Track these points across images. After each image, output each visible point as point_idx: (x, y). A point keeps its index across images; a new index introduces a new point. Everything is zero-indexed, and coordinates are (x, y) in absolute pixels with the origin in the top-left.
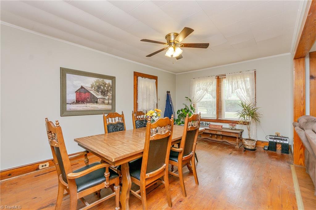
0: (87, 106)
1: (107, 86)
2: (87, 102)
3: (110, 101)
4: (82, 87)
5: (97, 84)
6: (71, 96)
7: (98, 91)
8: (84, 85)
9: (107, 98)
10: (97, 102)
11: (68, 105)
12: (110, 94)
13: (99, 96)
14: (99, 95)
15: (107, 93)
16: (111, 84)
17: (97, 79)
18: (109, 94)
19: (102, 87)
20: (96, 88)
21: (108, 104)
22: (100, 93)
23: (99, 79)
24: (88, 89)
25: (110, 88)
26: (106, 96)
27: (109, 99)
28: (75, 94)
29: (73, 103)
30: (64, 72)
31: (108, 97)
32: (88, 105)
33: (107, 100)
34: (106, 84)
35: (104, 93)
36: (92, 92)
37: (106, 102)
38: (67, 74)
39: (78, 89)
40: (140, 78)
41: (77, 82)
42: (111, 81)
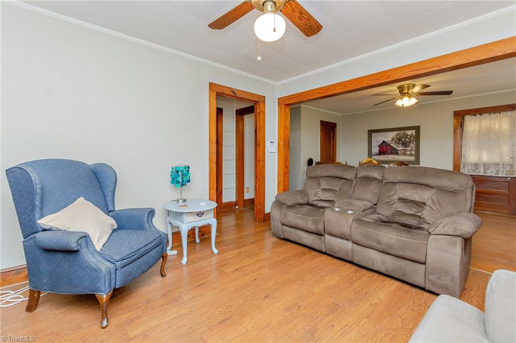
0: (387, 157)
1: (409, 137)
2: (388, 154)
3: (413, 152)
4: (384, 142)
5: (398, 137)
6: (375, 150)
7: (399, 144)
8: (385, 140)
9: (409, 149)
10: (397, 154)
11: (373, 156)
12: (413, 145)
13: (400, 148)
14: (399, 147)
15: (409, 144)
16: (414, 134)
17: (397, 132)
18: (411, 145)
19: (403, 139)
20: (397, 140)
21: (411, 155)
22: (401, 145)
23: (400, 132)
24: (389, 142)
25: (412, 138)
26: (408, 147)
27: (411, 150)
28: (378, 148)
29: (377, 155)
30: (371, 132)
31: (410, 148)
32: (389, 156)
33: (409, 151)
34: (408, 135)
35: (405, 144)
36: (392, 145)
37: (408, 153)
38: (373, 134)
39: (380, 143)
40: (467, 118)
41: (380, 138)
42: (414, 131)
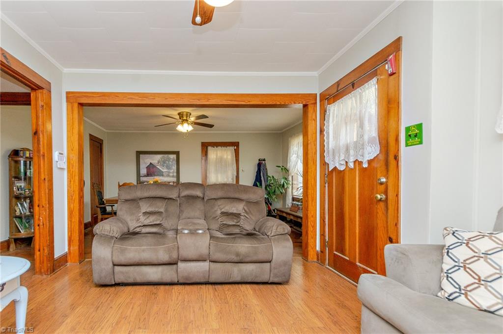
1: (171, 160)
2: (155, 175)
3: (175, 174)
4: (151, 163)
5: (163, 160)
6: (143, 171)
7: (163, 166)
8: (152, 162)
9: (171, 171)
10: (163, 175)
11: (141, 178)
14: (164, 169)
15: (172, 167)
16: (175, 158)
17: (162, 155)
18: (174, 168)
19: (167, 162)
20: (162, 163)
21: (173, 176)
22: (165, 167)
23: (164, 155)
24: (155, 164)
25: (174, 162)
26: (171, 169)
27: (173, 173)
28: (146, 169)
29: (145, 176)
30: (139, 153)
32: (156, 177)
35: (169, 167)
36: (158, 167)
37: (171, 174)
38: (141, 155)
39: (148, 165)
40: (210, 148)
41: (148, 160)
42: (175, 155)
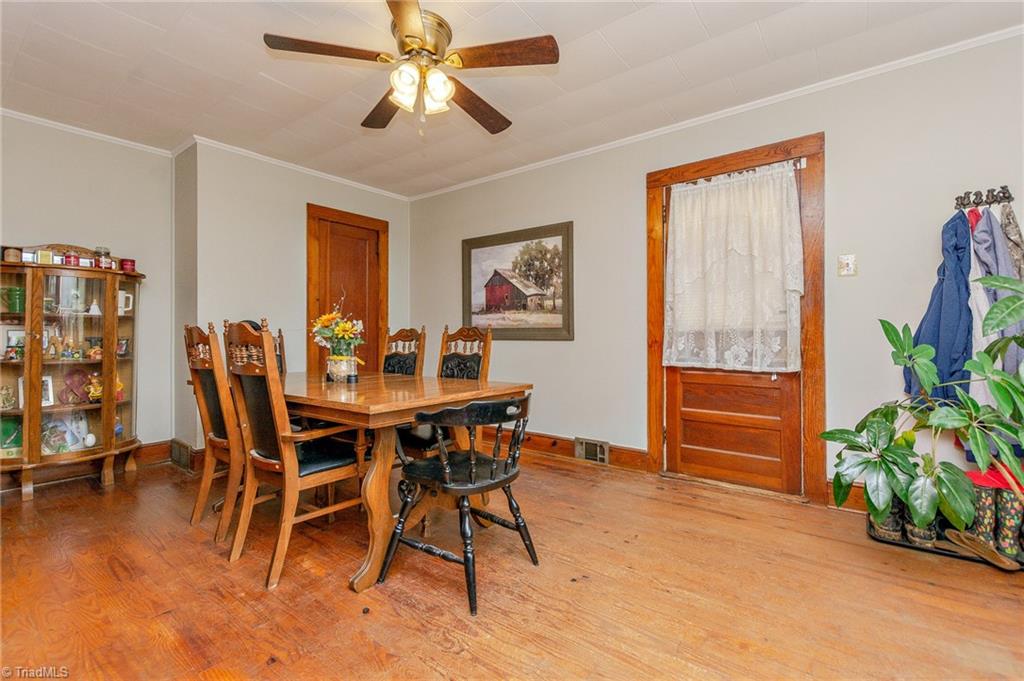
0: (504, 319)
1: (549, 256)
2: (508, 308)
3: (559, 302)
4: (496, 273)
5: (526, 257)
6: (479, 298)
7: (527, 277)
8: (499, 267)
9: (550, 292)
10: (525, 307)
11: (474, 317)
12: (557, 280)
13: (531, 290)
14: (529, 287)
15: (550, 278)
16: (560, 248)
17: (524, 243)
18: (555, 279)
19: (537, 263)
20: (524, 269)
21: (554, 310)
22: (532, 282)
23: (529, 242)
24: (507, 274)
25: (557, 260)
26: (548, 288)
27: (554, 296)
28: (484, 291)
29: (482, 312)
30: (469, 247)
31: (552, 289)
32: (508, 315)
33: (549, 299)
34: (547, 251)
35: (541, 280)
36: (514, 281)
37: (548, 303)
38: (473, 251)
39: (489, 278)
41: (489, 262)
42: (560, 237)
